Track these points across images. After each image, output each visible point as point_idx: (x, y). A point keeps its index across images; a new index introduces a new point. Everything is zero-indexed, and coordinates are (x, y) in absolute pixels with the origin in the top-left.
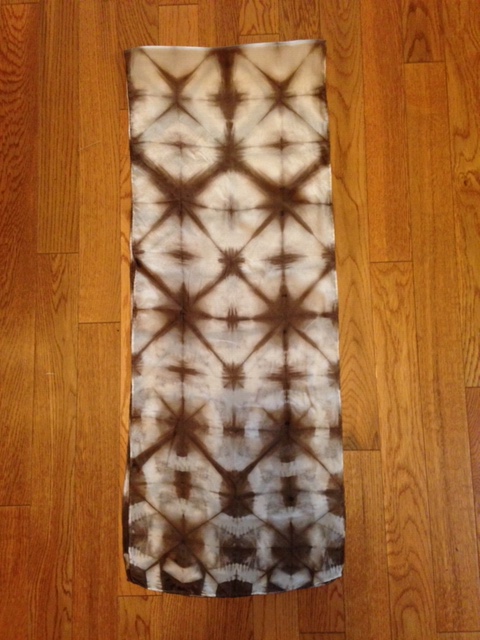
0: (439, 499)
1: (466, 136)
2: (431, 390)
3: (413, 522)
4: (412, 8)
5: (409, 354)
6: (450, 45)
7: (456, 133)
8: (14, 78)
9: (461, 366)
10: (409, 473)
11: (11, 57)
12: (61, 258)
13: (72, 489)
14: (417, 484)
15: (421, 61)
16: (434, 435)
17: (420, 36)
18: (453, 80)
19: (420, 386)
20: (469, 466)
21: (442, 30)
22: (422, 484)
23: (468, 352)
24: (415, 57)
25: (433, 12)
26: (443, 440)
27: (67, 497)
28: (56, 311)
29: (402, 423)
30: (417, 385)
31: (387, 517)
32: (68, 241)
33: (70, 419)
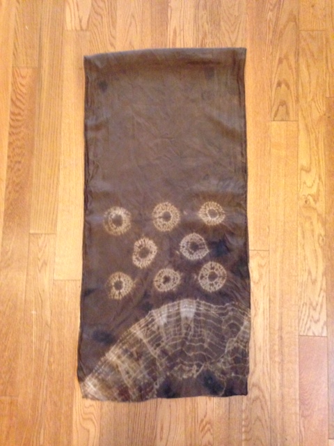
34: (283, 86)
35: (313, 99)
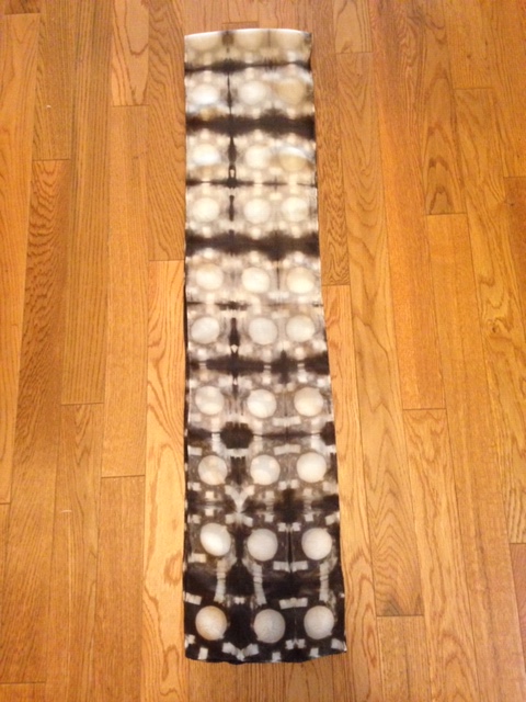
0: (489, 670)
1: (491, 284)
2: (474, 547)
3: (462, 696)
4: (432, 164)
5: (448, 508)
6: (471, 198)
7: (481, 282)
8: (43, 231)
9: (504, 520)
10: (456, 640)
11: (42, 211)
12: (86, 409)
13: (91, 663)
14: (464, 653)
15: (443, 213)
16: (480, 598)
17: (441, 190)
18: (475, 230)
19: (462, 543)
20: (518, 631)
21: (462, 184)
22: (470, 653)
23: (510, 504)
24: (437, 209)
25: (452, 167)
26: (489, 603)
27: (85, 672)
28: (78, 464)
29: (445, 583)
30: (458, 541)
31: (434, 691)
32: (94, 391)
33: (89, 583)
34: (438, 165)
35: (485, 182)
